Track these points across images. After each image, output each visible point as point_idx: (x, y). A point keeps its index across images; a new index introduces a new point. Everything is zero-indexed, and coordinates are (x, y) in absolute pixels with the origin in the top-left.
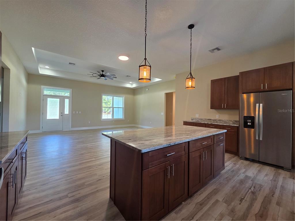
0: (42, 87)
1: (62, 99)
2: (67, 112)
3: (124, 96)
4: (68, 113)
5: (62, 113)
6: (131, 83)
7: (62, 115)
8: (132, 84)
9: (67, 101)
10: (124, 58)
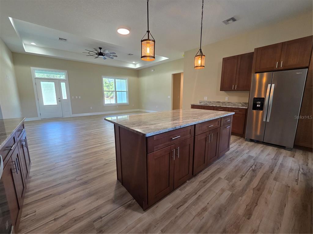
0: (32, 68)
1: (57, 82)
2: (65, 97)
3: (128, 78)
4: (66, 99)
5: (59, 98)
6: (134, 62)
8: (135, 64)
9: (63, 85)
10: (124, 32)
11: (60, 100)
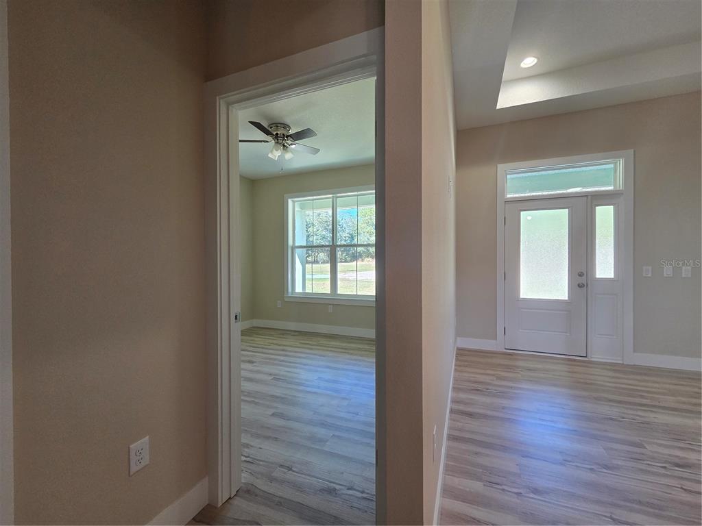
0: (501, 167)
2: (605, 267)
4: (610, 274)
5: (581, 275)
7: (581, 286)
9: (605, 216)
11: (583, 280)
